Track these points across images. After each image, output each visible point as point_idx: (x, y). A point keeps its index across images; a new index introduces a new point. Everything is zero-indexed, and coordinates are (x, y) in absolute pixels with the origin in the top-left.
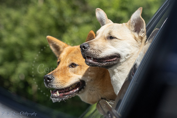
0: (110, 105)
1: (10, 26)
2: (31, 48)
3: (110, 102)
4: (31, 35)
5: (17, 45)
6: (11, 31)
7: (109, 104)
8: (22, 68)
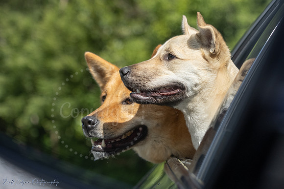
0: (185, 167)
1: (16, 40)
2: (49, 74)
3: (184, 162)
4: (49, 54)
5: (27, 69)
6: (18, 48)
7: (183, 164)
8: (35, 105)
